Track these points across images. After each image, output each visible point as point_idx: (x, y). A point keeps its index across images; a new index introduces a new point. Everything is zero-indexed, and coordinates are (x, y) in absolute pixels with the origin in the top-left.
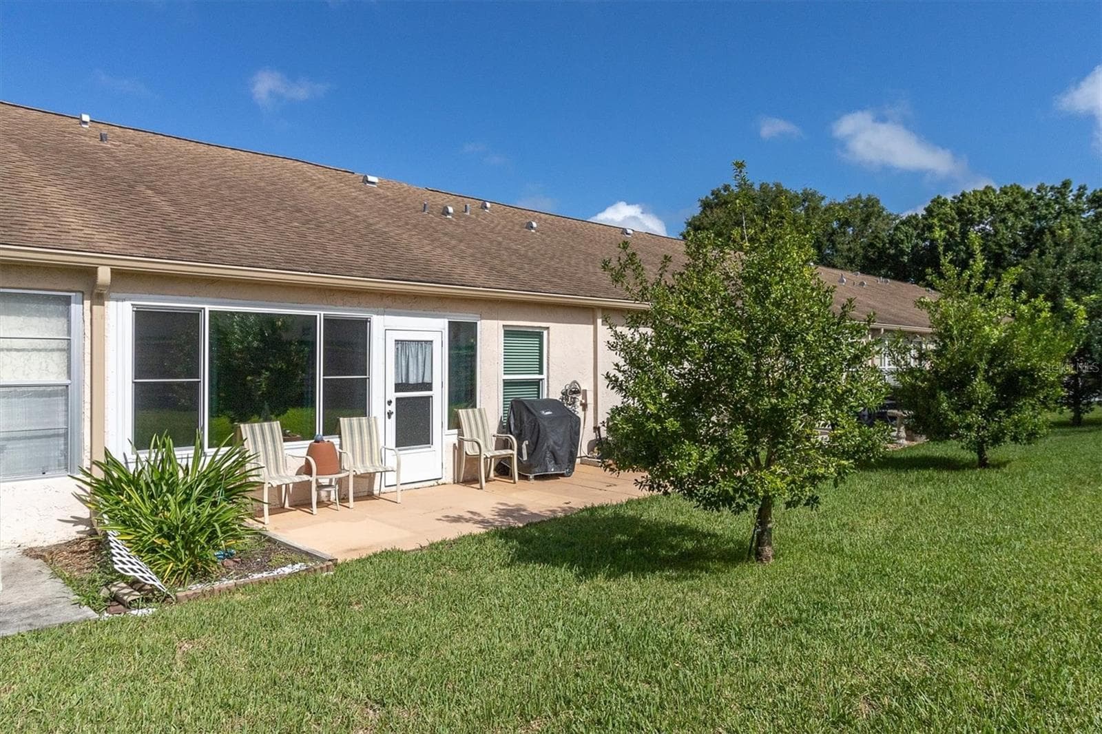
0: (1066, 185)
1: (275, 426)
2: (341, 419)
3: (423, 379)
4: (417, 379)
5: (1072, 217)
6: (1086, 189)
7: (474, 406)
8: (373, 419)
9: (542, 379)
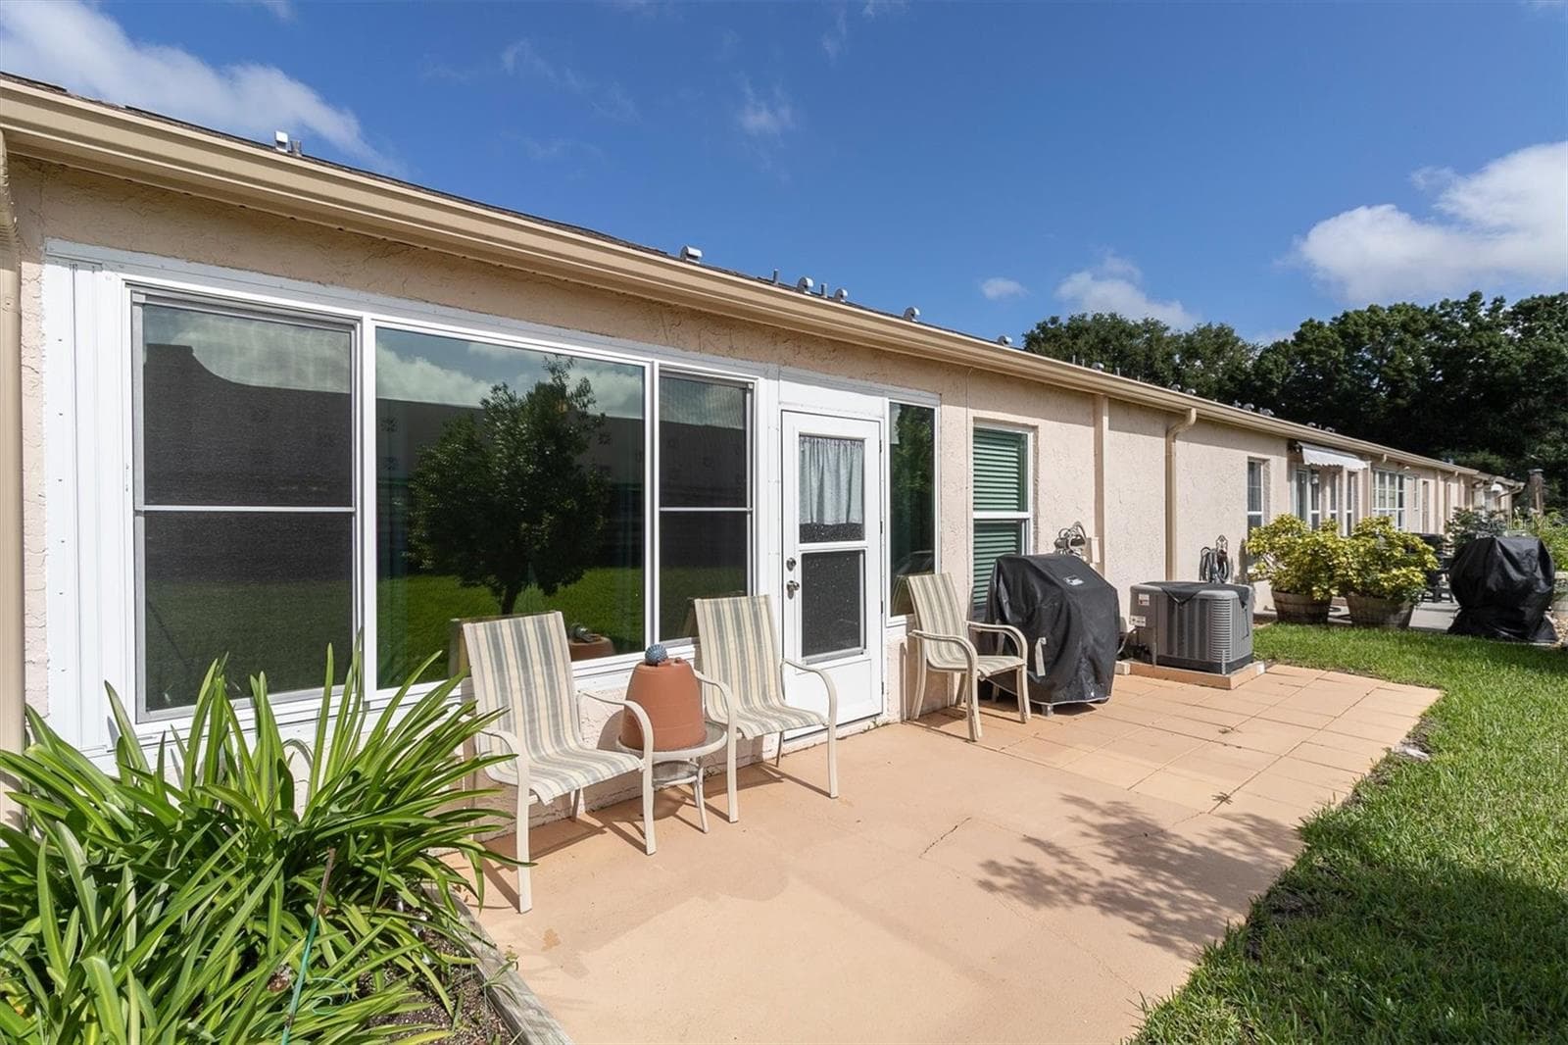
0: (1475, 297)
1: (552, 623)
2: (697, 602)
3: (848, 519)
4: (837, 516)
5: (1491, 334)
6: (1504, 301)
7: (930, 569)
8: (762, 600)
9: (1025, 520)
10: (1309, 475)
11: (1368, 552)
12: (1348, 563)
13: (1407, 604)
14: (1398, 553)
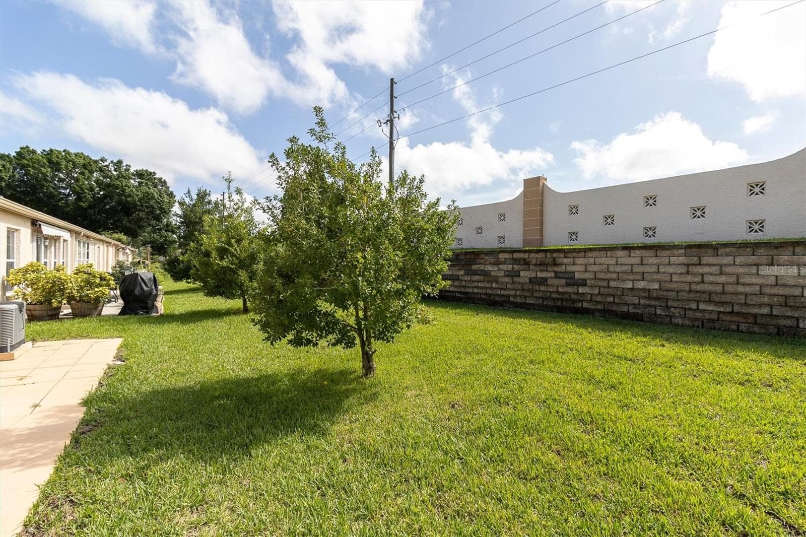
0: (120, 162)
5: (126, 181)
6: (131, 167)
10: (43, 240)
11: (82, 281)
12: (72, 287)
13: (101, 304)
14: (98, 281)
